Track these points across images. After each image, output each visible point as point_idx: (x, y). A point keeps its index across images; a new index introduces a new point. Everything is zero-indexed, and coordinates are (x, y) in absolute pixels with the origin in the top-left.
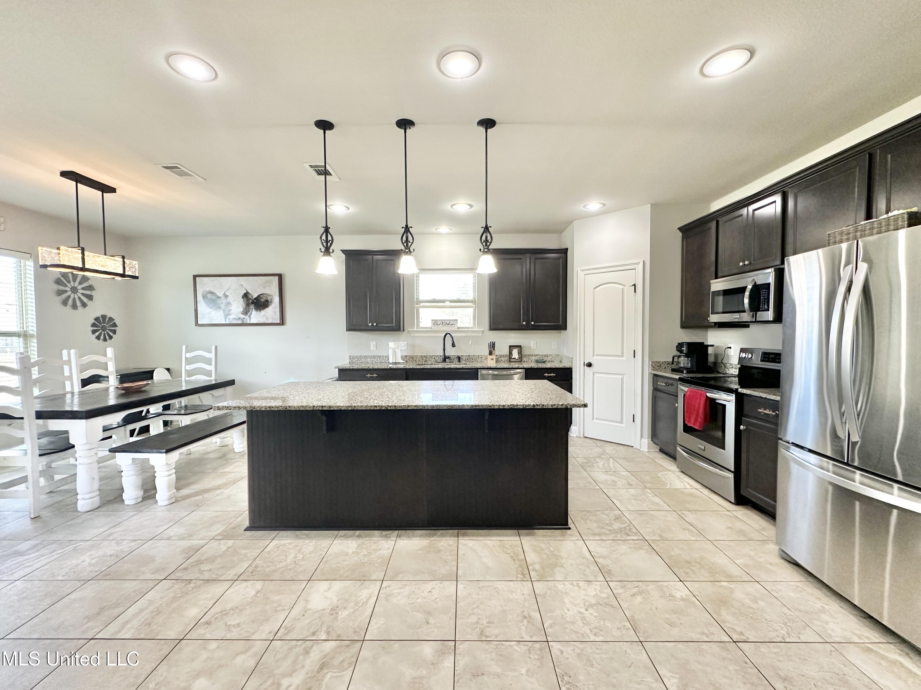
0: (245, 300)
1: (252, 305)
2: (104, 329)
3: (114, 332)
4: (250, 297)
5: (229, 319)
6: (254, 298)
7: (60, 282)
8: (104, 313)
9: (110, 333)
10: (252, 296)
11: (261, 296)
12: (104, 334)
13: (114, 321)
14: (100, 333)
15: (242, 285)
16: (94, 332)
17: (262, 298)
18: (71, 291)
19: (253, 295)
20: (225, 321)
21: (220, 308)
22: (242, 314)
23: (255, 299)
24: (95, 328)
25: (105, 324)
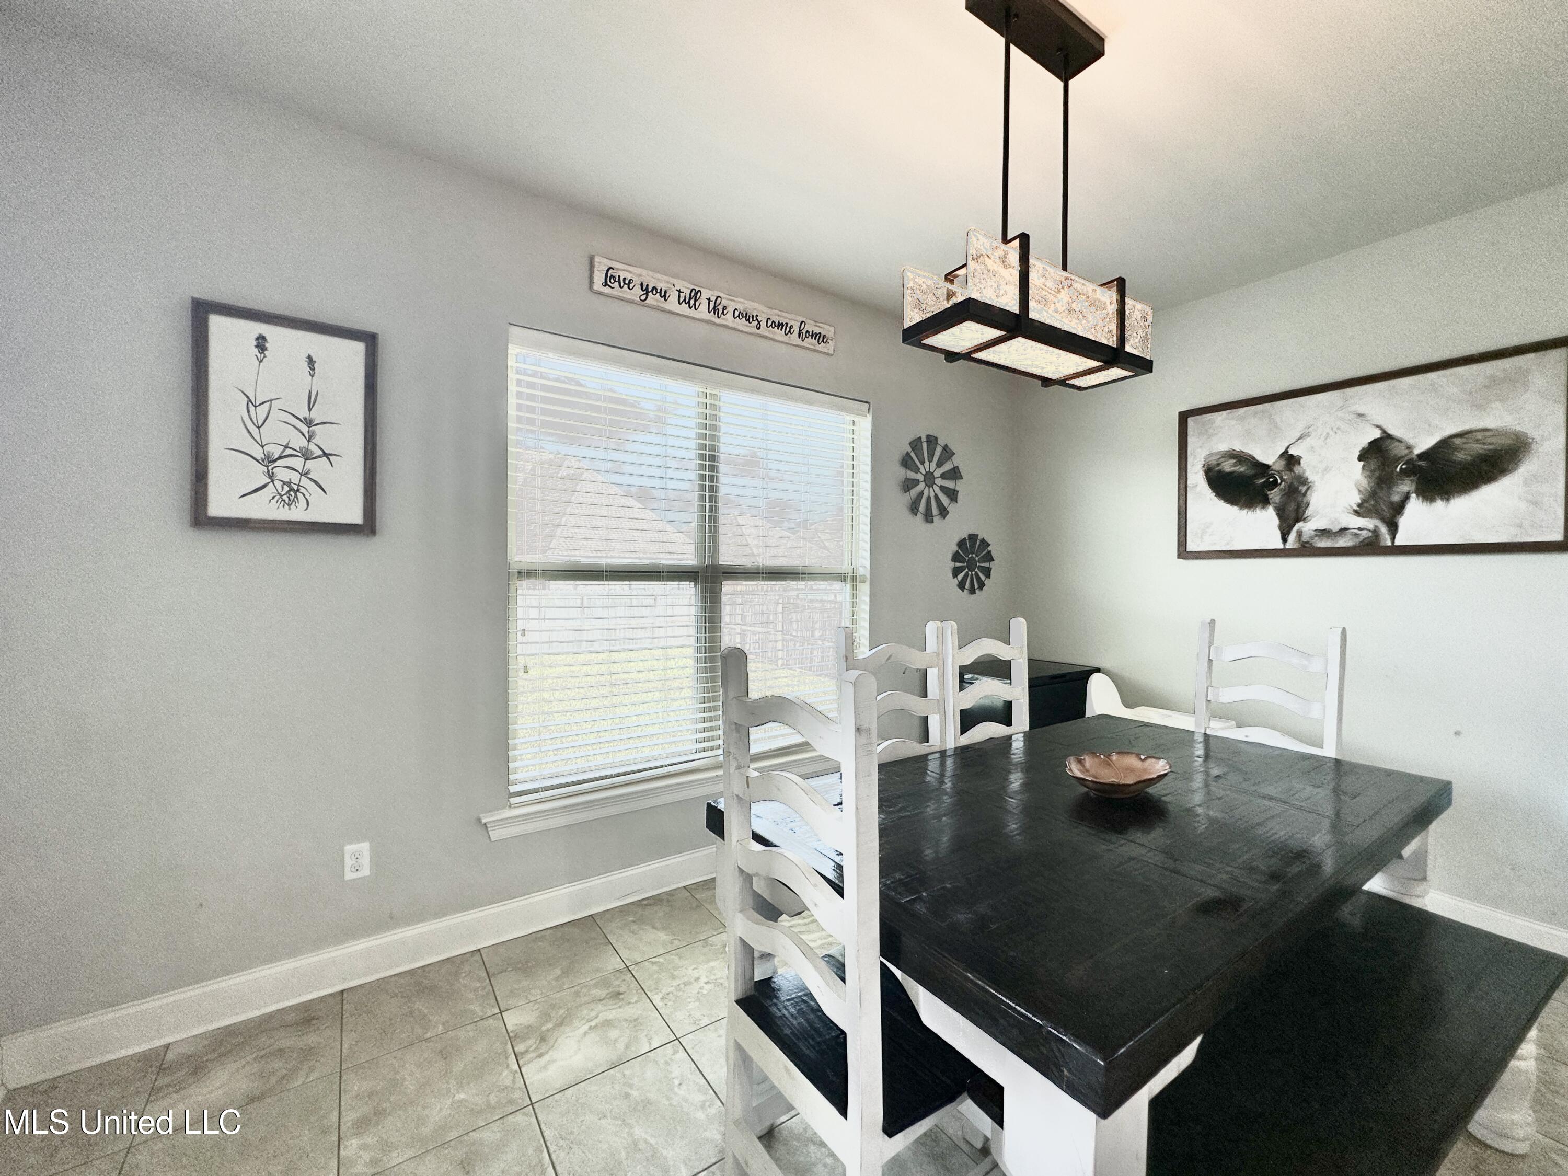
0: (1373, 464)
1: (1407, 482)
2: (971, 565)
3: (987, 572)
4: (1398, 450)
5: (1300, 534)
6: (1417, 451)
7: (910, 462)
8: (972, 531)
9: (980, 574)
10: (1409, 448)
11: (1458, 441)
12: (972, 576)
13: (989, 548)
14: (965, 575)
15: (1361, 415)
16: (956, 572)
17: (1457, 449)
18: (925, 481)
19: (1411, 442)
20: (1285, 540)
21: (1265, 502)
22: (1357, 513)
23: (1421, 456)
24: (958, 564)
25: (974, 555)
